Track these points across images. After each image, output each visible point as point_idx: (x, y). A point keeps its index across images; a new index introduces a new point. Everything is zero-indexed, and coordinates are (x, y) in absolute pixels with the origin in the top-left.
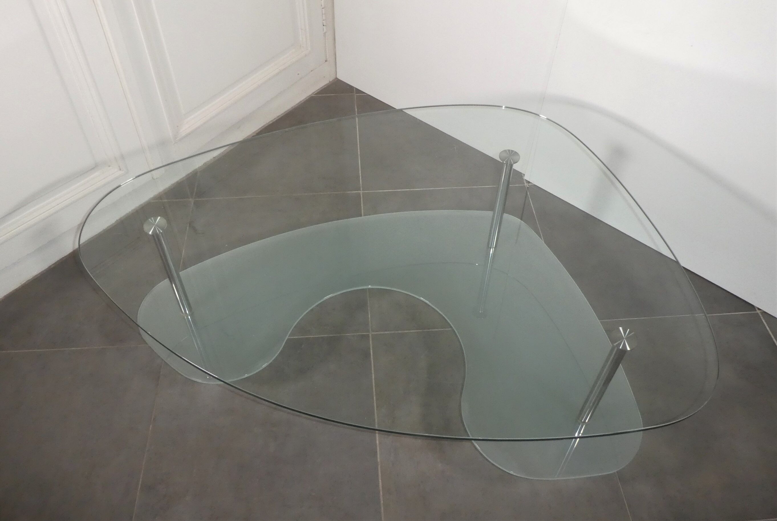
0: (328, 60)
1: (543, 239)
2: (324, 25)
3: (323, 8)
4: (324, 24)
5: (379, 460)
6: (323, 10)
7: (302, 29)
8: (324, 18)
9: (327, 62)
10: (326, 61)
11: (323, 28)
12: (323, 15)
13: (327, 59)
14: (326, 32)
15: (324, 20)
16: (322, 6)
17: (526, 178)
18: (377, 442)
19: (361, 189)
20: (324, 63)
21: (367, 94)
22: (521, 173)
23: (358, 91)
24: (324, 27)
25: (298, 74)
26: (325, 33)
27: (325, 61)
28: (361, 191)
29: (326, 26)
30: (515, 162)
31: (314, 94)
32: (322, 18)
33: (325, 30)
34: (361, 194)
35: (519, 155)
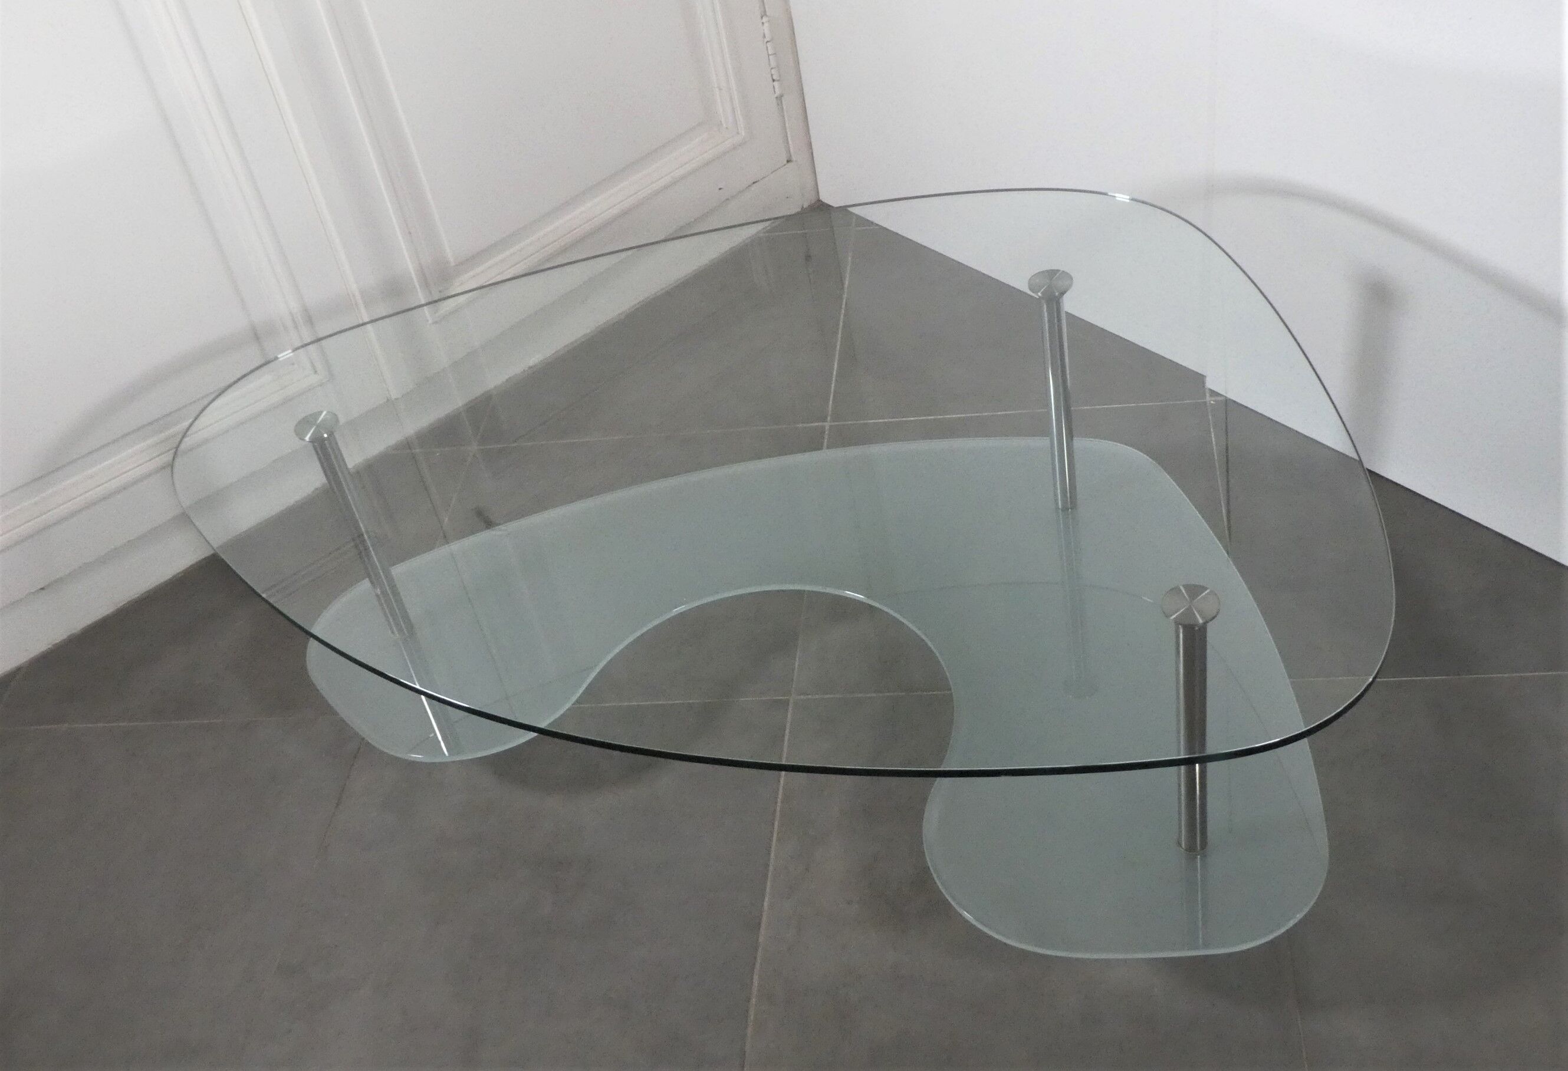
0: (794, 158)
2: (774, 81)
3: (767, 42)
4: (775, 77)
6: (769, 45)
7: (720, 89)
8: (773, 64)
9: (789, 164)
10: (789, 161)
11: (771, 89)
12: (771, 57)
13: (790, 157)
14: (781, 96)
15: (773, 68)
16: (764, 36)
17: (1210, 384)
19: (829, 418)
20: (785, 165)
23: (861, 220)
24: (776, 84)
25: (720, 189)
26: (779, 98)
27: (785, 162)
28: (827, 422)
29: (778, 81)
30: (1063, 294)
31: (764, 233)
32: (770, 65)
33: (778, 92)
34: (827, 428)
35: (1071, 278)
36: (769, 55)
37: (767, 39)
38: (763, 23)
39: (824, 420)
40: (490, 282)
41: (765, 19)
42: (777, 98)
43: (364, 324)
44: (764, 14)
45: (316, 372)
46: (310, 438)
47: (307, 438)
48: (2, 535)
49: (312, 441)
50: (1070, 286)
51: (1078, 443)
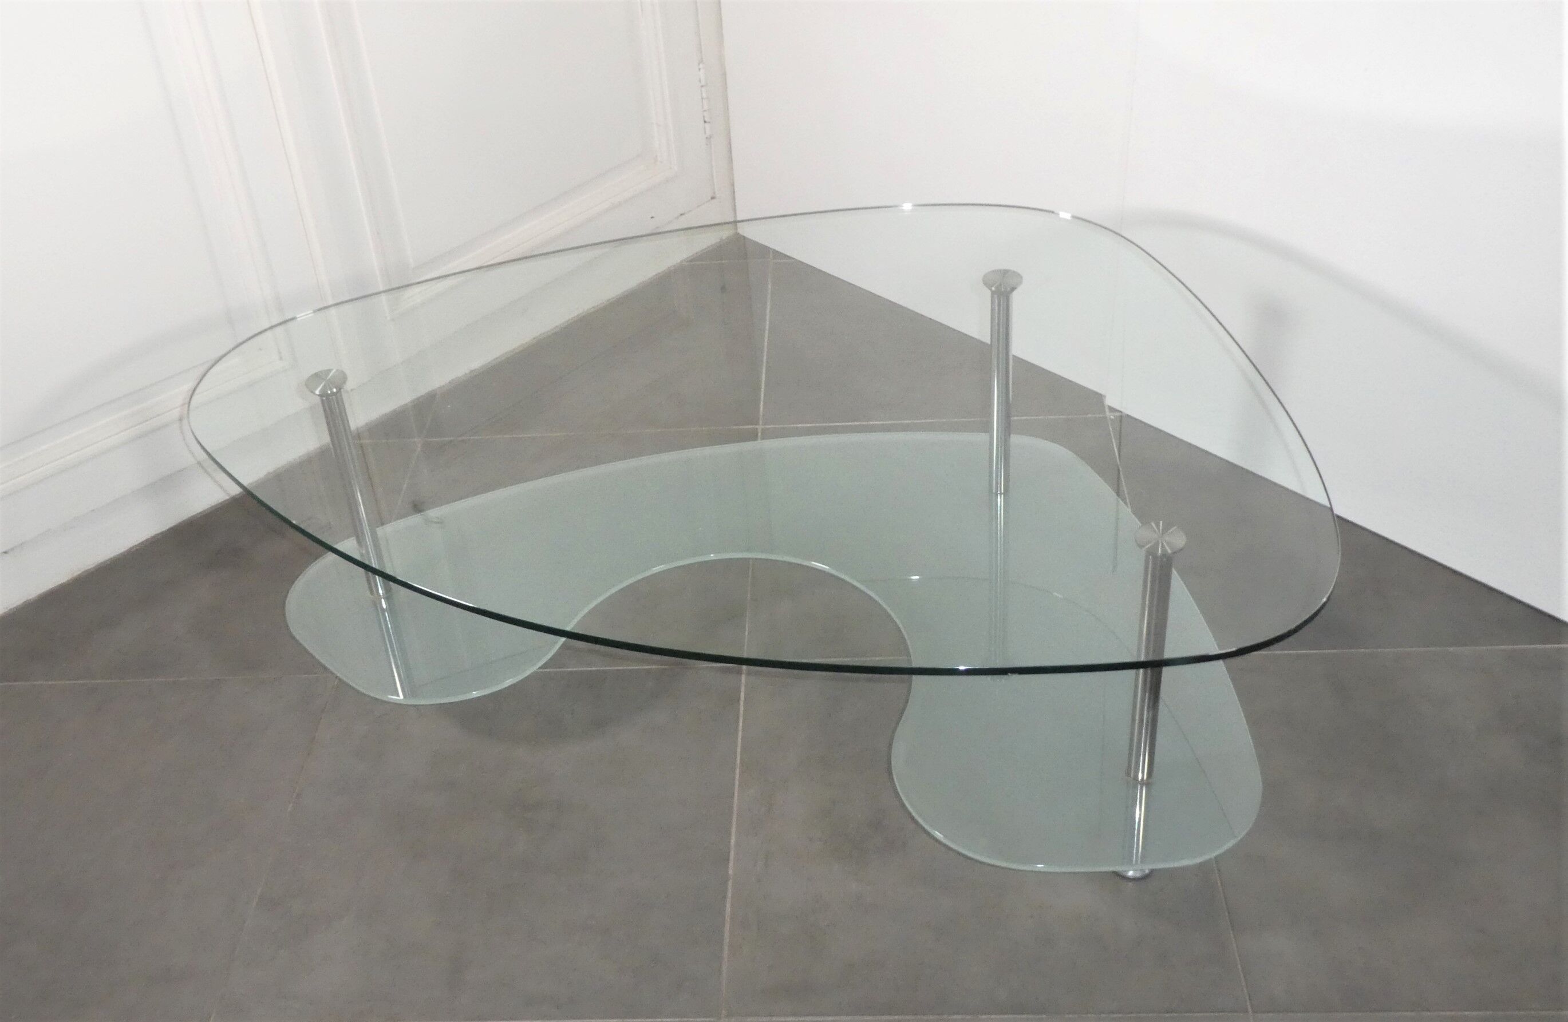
0: (718, 196)
1: (1129, 503)
2: (705, 122)
3: (702, 86)
4: (706, 119)
5: (731, 872)
6: (703, 89)
7: (657, 127)
8: (706, 107)
9: (714, 201)
10: (713, 198)
11: (705, 128)
12: (704, 100)
13: (714, 193)
14: (711, 136)
15: (705, 111)
16: (700, 81)
17: (1110, 401)
18: (733, 842)
19: (761, 422)
20: (709, 201)
21: (794, 259)
22: (1101, 395)
23: (777, 254)
24: (707, 125)
25: (652, 217)
26: (709, 138)
27: (709, 198)
28: (759, 425)
29: (709, 122)
30: (1013, 289)
31: (687, 262)
32: (703, 108)
33: (708, 132)
34: (760, 431)
35: (1021, 277)
36: (702, 98)
37: (703, 83)
38: (700, 69)
39: (757, 423)
40: (489, 263)
41: (701, 66)
42: (707, 138)
43: (380, 293)
44: (701, 61)
45: (281, 359)
46: (320, 391)
47: (317, 392)
48: (2, 483)
49: (321, 396)
50: (1021, 282)
51: (1015, 439)
